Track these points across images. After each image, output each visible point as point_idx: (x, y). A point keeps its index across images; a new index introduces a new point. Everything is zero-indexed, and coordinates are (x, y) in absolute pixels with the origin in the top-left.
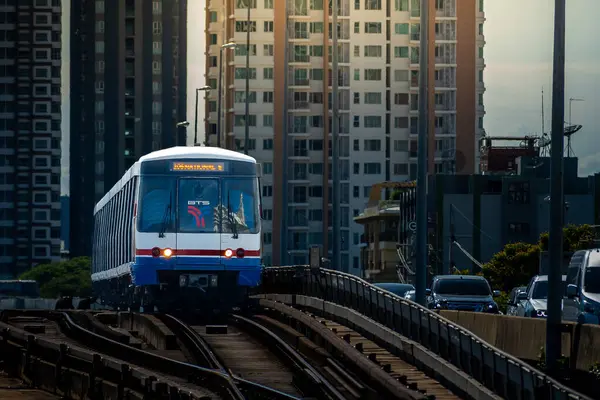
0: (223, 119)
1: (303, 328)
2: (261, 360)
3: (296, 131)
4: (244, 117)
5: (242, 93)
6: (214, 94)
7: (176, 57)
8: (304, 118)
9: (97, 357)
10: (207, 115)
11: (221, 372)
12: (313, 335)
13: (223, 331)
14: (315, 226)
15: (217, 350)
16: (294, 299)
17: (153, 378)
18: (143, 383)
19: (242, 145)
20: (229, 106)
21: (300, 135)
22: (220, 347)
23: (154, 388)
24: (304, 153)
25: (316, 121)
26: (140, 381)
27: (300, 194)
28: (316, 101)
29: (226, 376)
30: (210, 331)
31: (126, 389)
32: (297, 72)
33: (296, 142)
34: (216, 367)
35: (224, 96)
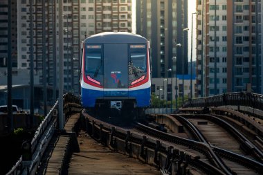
0: (205, 28)
1: (244, 121)
2: (224, 137)
3: (237, 33)
4: (214, 27)
5: (212, 16)
6: (200, 17)
7: (183, 10)
8: (240, 27)
9: (144, 137)
10: (197, 27)
11: (205, 144)
12: (249, 125)
13: (206, 123)
14: (246, 75)
15: (203, 133)
16: (239, 107)
17: (172, 147)
18: (167, 150)
19: (213, 39)
20: (207, 22)
21: (239, 35)
22: (204, 131)
23: (172, 152)
24: (241, 43)
25: (246, 28)
26: (165, 148)
27: (239, 61)
28: (246, 19)
29: (207, 145)
30: (199, 123)
31: (159, 152)
32: (237, 6)
33: (237, 37)
34: (202, 141)
35: (205, 18)
